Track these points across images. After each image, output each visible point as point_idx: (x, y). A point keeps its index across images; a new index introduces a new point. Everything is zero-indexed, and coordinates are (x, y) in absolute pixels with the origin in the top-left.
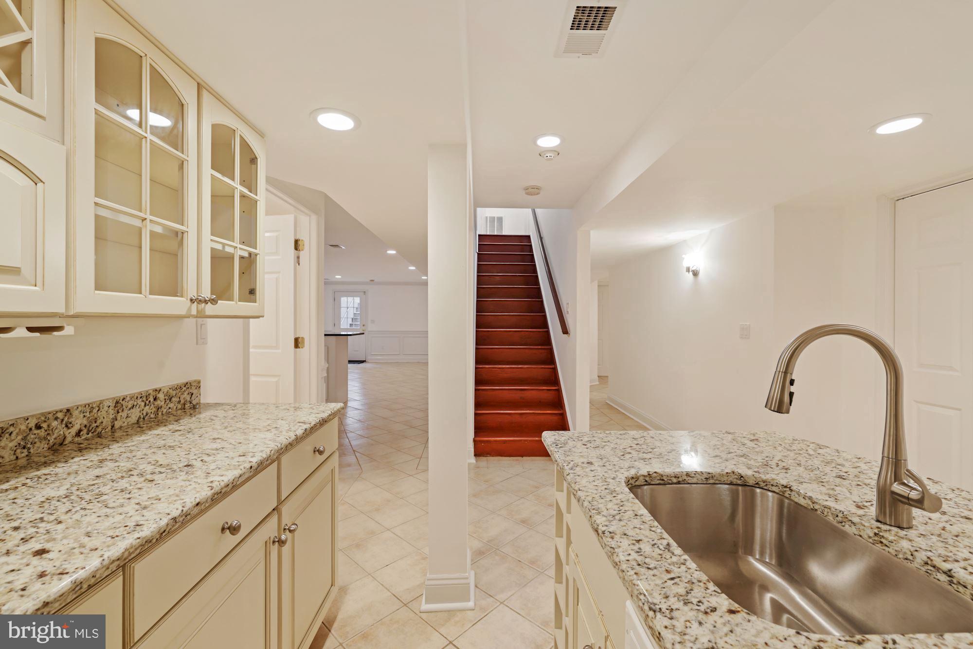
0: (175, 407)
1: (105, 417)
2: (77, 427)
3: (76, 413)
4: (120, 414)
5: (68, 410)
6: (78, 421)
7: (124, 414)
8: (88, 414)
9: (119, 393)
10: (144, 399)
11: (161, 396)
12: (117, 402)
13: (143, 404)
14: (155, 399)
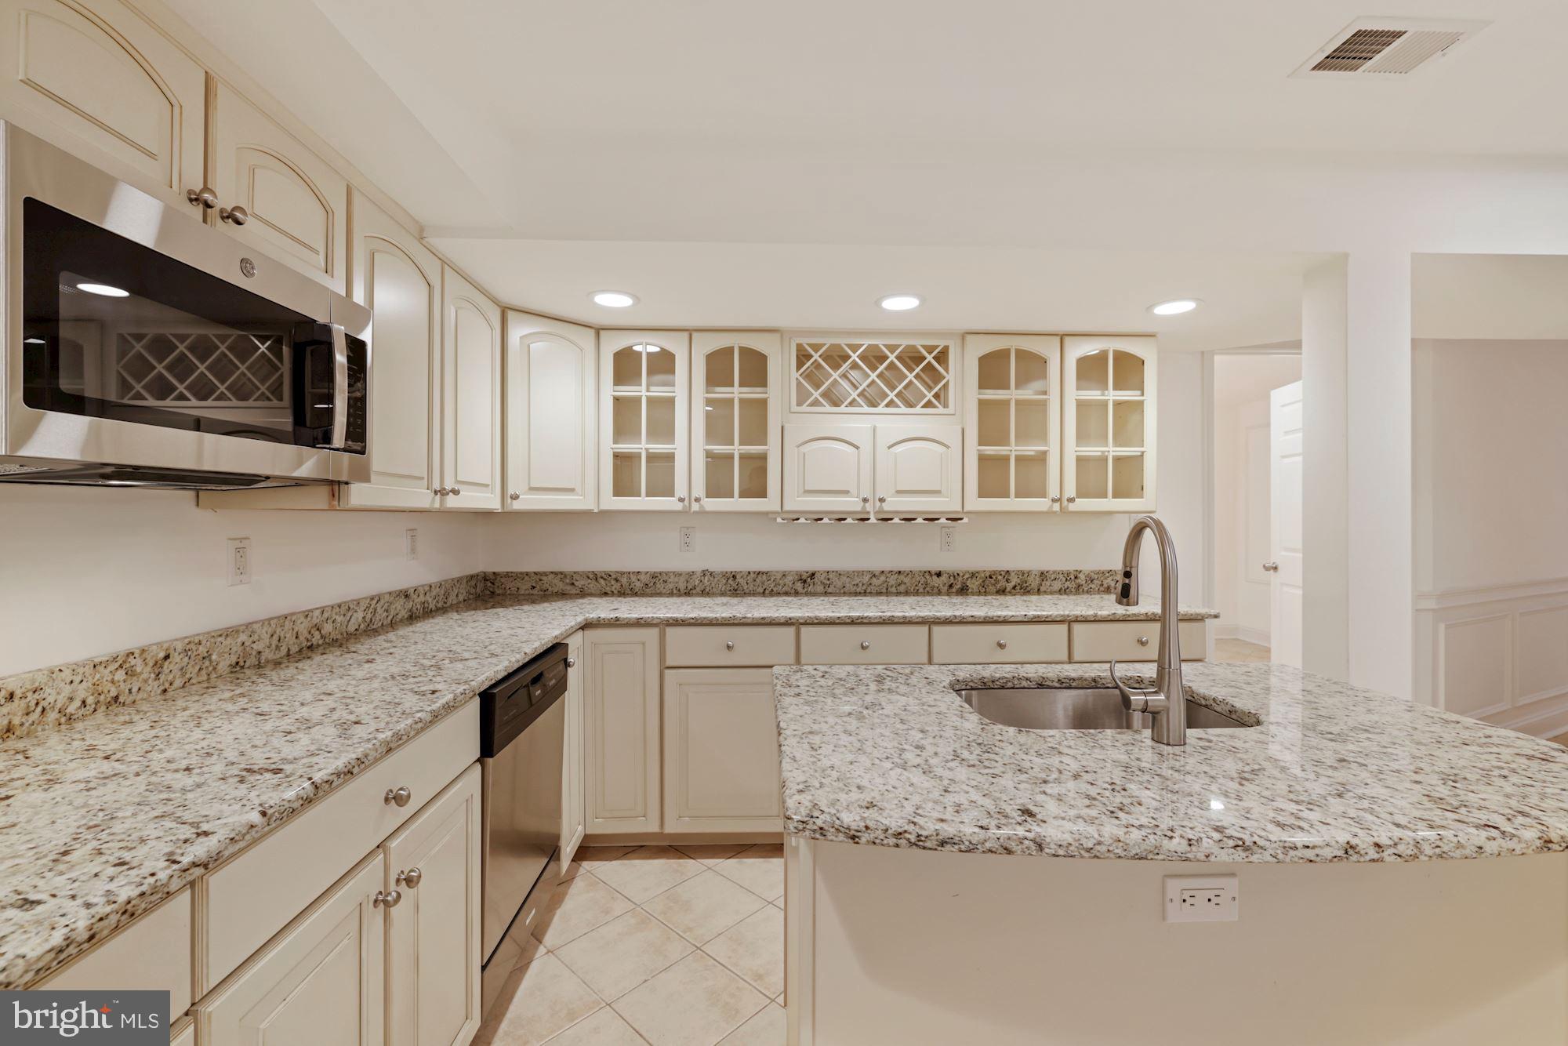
0: (1097, 589)
1: (1034, 582)
2: (1013, 584)
3: (1013, 574)
4: (1044, 582)
5: (1008, 571)
6: (1014, 581)
7: (1048, 583)
8: (1020, 577)
9: (1045, 568)
10: (1066, 575)
11: (1082, 576)
12: (1042, 573)
13: (1064, 579)
14: (1076, 578)
